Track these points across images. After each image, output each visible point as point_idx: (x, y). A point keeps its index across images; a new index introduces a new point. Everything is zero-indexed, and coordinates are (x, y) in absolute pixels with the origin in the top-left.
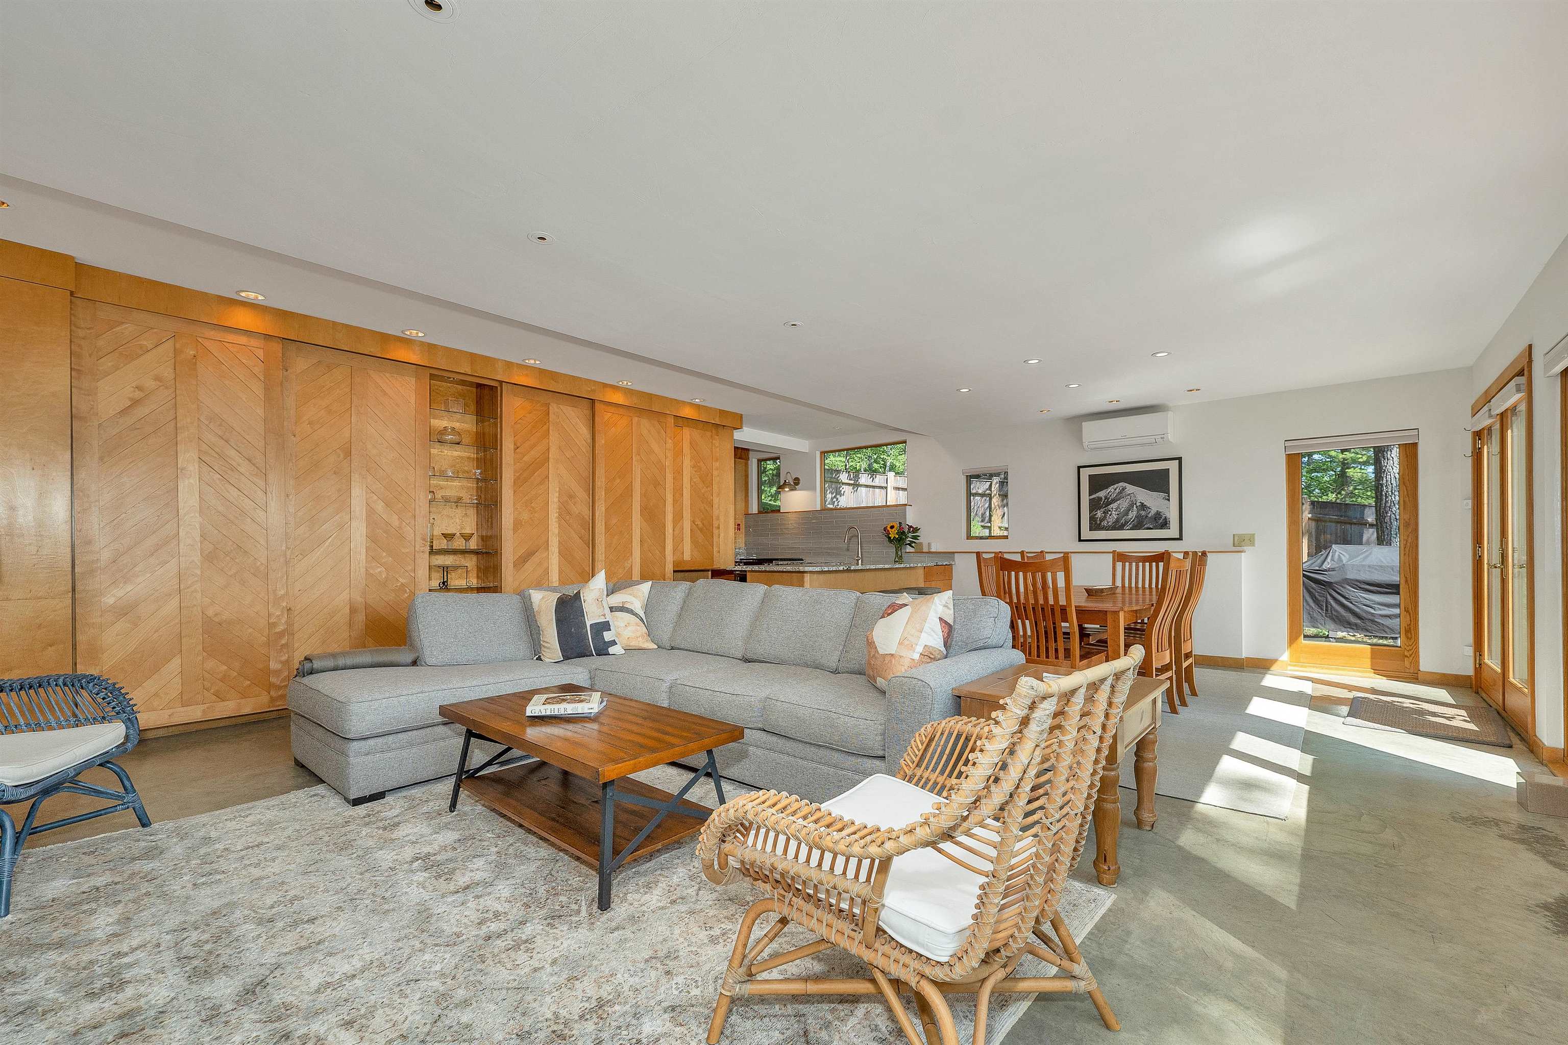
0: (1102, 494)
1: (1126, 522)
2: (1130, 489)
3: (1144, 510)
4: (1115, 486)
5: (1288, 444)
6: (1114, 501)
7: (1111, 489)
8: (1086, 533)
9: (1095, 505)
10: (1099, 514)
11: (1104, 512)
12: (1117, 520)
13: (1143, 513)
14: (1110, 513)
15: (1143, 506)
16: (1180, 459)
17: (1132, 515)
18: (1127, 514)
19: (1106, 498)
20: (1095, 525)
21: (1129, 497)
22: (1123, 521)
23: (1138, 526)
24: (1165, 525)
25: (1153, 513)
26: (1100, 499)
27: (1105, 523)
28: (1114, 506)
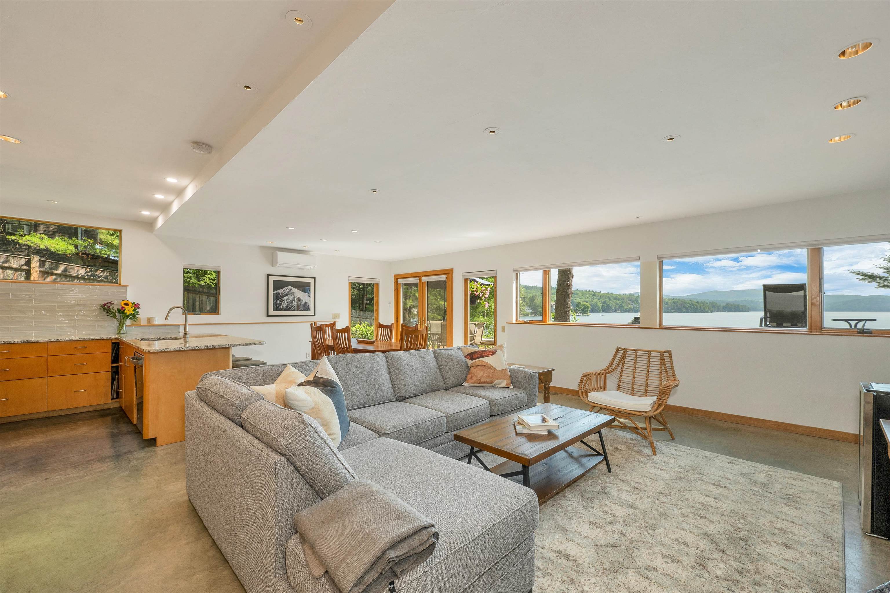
0: (280, 291)
1: (292, 307)
2: (294, 290)
3: (300, 301)
4: (287, 288)
5: (350, 278)
6: (286, 295)
7: (284, 289)
8: (271, 312)
9: (277, 297)
10: (278, 302)
11: (281, 301)
12: (287, 306)
13: (299, 302)
14: (284, 301)
15: (299, 299)
16: (315, 278)
17: (295, 303)
18: (292, 303)
19: (282, 293)
20: (277, 308)
21: (293, 294)
22: (290, 306)
23: (298, 309)
24: (308, 309)
25: (303, 302)
26: (279, 294)
27: (281, 307)
28: (286, 298)
